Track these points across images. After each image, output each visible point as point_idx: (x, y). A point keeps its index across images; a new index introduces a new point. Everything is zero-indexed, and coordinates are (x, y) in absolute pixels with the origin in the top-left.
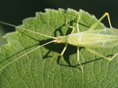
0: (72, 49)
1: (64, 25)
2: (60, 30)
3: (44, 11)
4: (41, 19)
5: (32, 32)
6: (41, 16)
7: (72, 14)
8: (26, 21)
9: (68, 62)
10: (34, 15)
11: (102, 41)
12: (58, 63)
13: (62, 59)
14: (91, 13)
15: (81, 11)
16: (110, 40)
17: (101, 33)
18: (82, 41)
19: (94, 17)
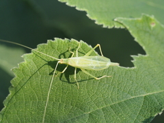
1: (68, 51)
2: (64, 54)
3: (53, 40)
4: (51, 45)
6: (51, 43)
7: (74, 43)
9: (68, 79)
10: (46, 42)
11: (93, 65)
12: (61, 79)
13: (64, 75)
14: (89, 44)
15: (81, 41)
16: (99, 65)
18: (79, 63)
19: (90, 46)
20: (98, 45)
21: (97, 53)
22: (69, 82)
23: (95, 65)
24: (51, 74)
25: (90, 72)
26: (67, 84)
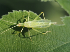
0: (26, 29)
1: (22, 18)
2: (20, 20)
3: (12, 12)
4: (11, 15)
5: (6, 21)
6: (11, 14)
7: (26, 13)
8: (3, 16)
9: (24, 36)
10: (7, 14)
11: (41, 25)
12: (19, 36)
13: (21, 34)
14: (35, 12)
15: (30, 11)
16: (44, 25)
17: (40, 22)
18: (31, 25)
19: (36, 14)
20: (43, 12)
21: (40, 18)
22: (25, 37)
23: (42, 25)
24: (13, 33)
25: (37, 29)
26: (24, 39)
